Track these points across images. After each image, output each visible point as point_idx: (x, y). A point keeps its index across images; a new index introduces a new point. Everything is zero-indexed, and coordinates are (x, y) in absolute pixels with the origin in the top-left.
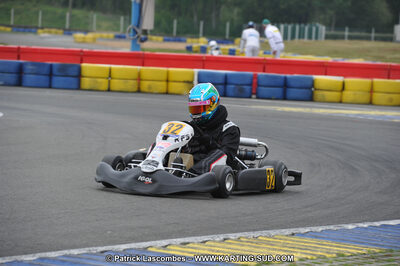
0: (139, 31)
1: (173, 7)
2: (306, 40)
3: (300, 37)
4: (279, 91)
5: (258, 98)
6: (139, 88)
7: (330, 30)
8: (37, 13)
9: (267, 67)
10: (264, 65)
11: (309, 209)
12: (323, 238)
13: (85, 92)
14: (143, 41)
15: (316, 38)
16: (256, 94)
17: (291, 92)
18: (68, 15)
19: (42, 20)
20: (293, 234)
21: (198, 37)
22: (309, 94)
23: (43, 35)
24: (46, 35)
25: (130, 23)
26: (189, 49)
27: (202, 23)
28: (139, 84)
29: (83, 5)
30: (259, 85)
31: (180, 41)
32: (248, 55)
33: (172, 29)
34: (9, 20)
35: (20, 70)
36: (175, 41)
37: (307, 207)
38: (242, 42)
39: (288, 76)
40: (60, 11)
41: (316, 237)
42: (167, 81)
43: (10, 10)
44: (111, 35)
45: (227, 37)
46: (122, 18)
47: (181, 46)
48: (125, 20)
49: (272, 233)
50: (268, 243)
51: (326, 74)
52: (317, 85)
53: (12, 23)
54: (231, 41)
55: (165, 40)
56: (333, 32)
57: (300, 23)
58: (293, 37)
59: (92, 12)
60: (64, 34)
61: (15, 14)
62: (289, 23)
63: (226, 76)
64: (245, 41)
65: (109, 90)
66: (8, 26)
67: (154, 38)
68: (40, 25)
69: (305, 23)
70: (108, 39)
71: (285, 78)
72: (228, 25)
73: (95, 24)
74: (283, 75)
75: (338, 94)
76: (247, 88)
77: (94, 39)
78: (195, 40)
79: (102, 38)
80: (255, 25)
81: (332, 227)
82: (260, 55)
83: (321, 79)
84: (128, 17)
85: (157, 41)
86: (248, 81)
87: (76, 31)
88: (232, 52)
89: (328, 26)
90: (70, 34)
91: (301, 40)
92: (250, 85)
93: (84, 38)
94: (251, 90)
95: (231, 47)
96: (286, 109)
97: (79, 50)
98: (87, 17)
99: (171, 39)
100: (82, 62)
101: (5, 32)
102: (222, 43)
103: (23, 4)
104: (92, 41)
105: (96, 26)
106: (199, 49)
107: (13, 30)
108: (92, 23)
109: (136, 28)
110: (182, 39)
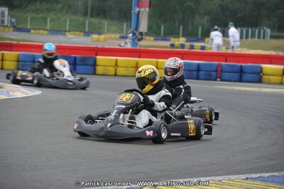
0: (137, 33)
1: (161, 16)
2: (256, 39)
3: (252, 37)
4: (237, 75)
5: (221, 80)
7: (274, 32)
8: (66, 21)
9: (228, 58)
10: (226, 57)
11: (258, 160)
12: (269, 181)
14: (139, 40)
15: (264, 38)
16: (220, 77)
17: (246, 77)
18: (87, 22)
19: (69, 25)
20: (247, 178)
21: (178, 37)
22: (258, 78)
23: (70, 36)
24: (72, 36)
25: (131, 27)
26: (172, 46)
27: (181, 27)
29: (98, 15)
30: (222, 72)
31: (166, 40)
32: (214, 50)
33: (160, 31)
34: (46, 25)
36: (162, 40)
37: (257, 159)
38: (210, 41)
39: (243, 65)
40: (82, 19)
41: (264, 181)
43: (47, 19)
44: (118, 36)
45: (199, 37)
46: (125, 24)
47: (167, 44)
48: (127, 25)
49: (232, 177)
50: (229, 185)
51: (271, 63)
52: (264, 71)
53: (48, 28)
54: (203, 40)
55: (155, 40)
56: (276, 34)
57: (252, 27)
58: (247, 37)
59: (104, 20)
60: (85, 35)
61: (50, 22)
62: (244, 27)
63: (199, 65)
64: (212, 40)
65: (116, 75)
66: (46, 30)
67: (148, 38)
68: (67, 29)
69: (256, 27)
70: (115, 39)
71: (241, 67)
72: (200, 28)
73: (106, 28)
74: (240, 64)
75: (279, 78)
76: (214, 74)
77: (105, 39)
78: (176, 39)
79: (111, 38)
80: (219, 29)
81: (275, 174)
82: (223, 50)
83: (267, 67)
84: (129, 23)
85: (150, 40)
86: (215, 69)
87: (93, 33)
88: (203, 48)
89: (273, 29)
90: (88, 35)
91: (253, 39)
92: (216, 71)
93: (98, 38)
94: (217, 75)
95: (203, 44)
96: (242, 89)
97: (95, 46)
98: (100, 24)
99: (159, 38)
100: (96, 55)
101: (43, 34)
102: (196, 41)
103: (56, 14)
104: (103, 40)
105: (107, 30)
106: (179, 46)
107: (49, 33)
108: (104, 27)
109: (135, 31)
110: (167, 38)
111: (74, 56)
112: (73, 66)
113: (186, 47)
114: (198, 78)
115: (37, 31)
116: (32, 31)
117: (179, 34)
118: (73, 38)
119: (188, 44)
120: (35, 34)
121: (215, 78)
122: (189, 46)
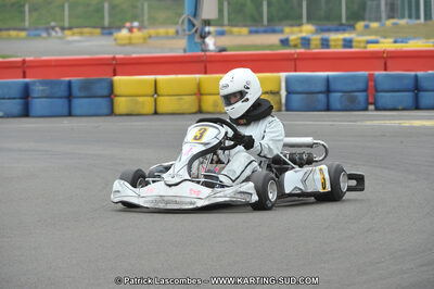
0: (197, 23)
4: (408, 97)
5: (377, 109)
6: (200, 106)
8: (62, 7)
10: (385, 60)
13: (121, 118)
16: (374, 103)
17: (426, 98)
19: (70, 16)
21: (300, 25)
23: (70, 38)
24: (76, 38)
26: (285, 42)
27: (304, 2)
28: (200, 101)
30: (377, 91)
31: (274, 32)
33: (261, 15)
34: (23, 20)
35: (26, 93)
36: (265, 32)
43: (23, 6)
44: (171, 30)
45: (344, 21)
47: (274, 39)
53: (27, 25)
54: (352, 27)
55: (251, 32)
60: (103, 34)
61: (30, 11)
63: (328, 80)
65: (156, 113)
66: (23, 29)
67: (235, 29)
68: (66, 25)
70: (167, 37)
71: (416, 76)
72: (344, 2)
73: (146, 17)
74: (413, 73)
76: (361, 96)
77: (145, 39)
78: (296, 29)
79: (158, 37)
85: (240, 35)
86: (361, 86)
87: (119, 28)
88: (348, 43)
90: (111, 34)
92: (366, 90)
93: (130, 38)
94: (367, 99)
95: (347, 36)
96: (417, 123)
97: (111, 56)
98: (135, 7)
99: (261, 29)
100: (115, 75)
101: (17, 38)
102: (337, 30)
104: (141, 41)
105: (149, 19)
106: (299, 41)
107: (28, 36)
108: (143, 15)
109: (192, 19)
110: (277, 28)
111: (67, 79)
112: (65, 101)
113: (313, 43)
114: (328, 109)
115: (5, 33)
117: (300, 17)
118: (79, 41)
119: (316, 38)
121: (363, 105)
122: (318, 42)
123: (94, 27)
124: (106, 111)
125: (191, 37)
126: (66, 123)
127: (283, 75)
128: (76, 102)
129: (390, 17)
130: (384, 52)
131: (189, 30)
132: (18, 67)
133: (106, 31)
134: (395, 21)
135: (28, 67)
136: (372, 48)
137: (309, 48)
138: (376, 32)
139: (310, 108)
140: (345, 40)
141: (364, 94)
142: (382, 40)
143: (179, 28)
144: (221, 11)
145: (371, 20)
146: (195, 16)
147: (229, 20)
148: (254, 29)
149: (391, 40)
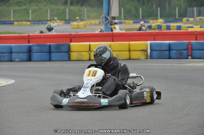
0: (109, 18)
5: (192, 58)
8: (47, 11)
13: (73, 62)
16: (191, 55)
18: (67, 10)
19: (50, 15)
21: (157, 19)
26: (150, 27)
27: (159, 9)
29: (77, 3)
30: (192, 50)
34: (29, 17)
35: (30, 51)
40: (62, 8)
42: (129, 51)
43: (29, 10)
44: (97, 22)
45: (177, 17)
53: (30, 19)
54: (181, 20)
55: (134, 22)
59: (84, 7)
60: (66, 23)
61: (32, 13)
63: (169, 44)
65: (90, 60)
66: (29, 21)
67: (127, 21)
68: (49, 19)
70: (95, 25)
72: (177, 9)
73: (86, 15)
76: (185, 52)
77: (85, 25)
78: (155, 21)
79: (91, 24)
85: (129, 23)
86: (185, 47)
87: (73, 21)
88: (179, 28)
90: (69, 23)
93: (78, 25)
94: (188, 53)
95: (178, 24)
98: (81, 11)
99: (139, 21)
100: (71, 42)
101: (26, 25)
102: (174, 22)
103: (37, 6)
104: (83, 26)
105: (87, 16)
106: (156, 27)
107: (31, 24)
108: (84, 14)
109: (107, 16)
110: (146, 21)
111: (49, 44)
112: (48, 54)
113: (163, 27)
114: (170, 58)
115: (20, 23)
116: (16, 23)
117: (157, 16)
119: (164, 25)
120: (18, 25)
121: (186, 56)
122: (165, 27)
123: (62, 20)
124: (67, 59)
125: (106, 25)
126: (48, 64)
127: (149, 42)
128: (53, 55)
129: (199, 15)
130: (195, 32)
131: (106, 21)
132: (26, 38)
133: (67, 22)
134: (201, 17)
135: (31, 38)
136: (190, 30)
137: (161, 30)
138: (192, 23)
139: (161, 57)
140: (177, 26)
141: (186, 51)
142: (195, 26)
143: (101, 20)
144: (120, 13)
145: (189, 17)
146: (108, 15)
147: (124, 17)
148: (135, 21)
149: (199, 26)
